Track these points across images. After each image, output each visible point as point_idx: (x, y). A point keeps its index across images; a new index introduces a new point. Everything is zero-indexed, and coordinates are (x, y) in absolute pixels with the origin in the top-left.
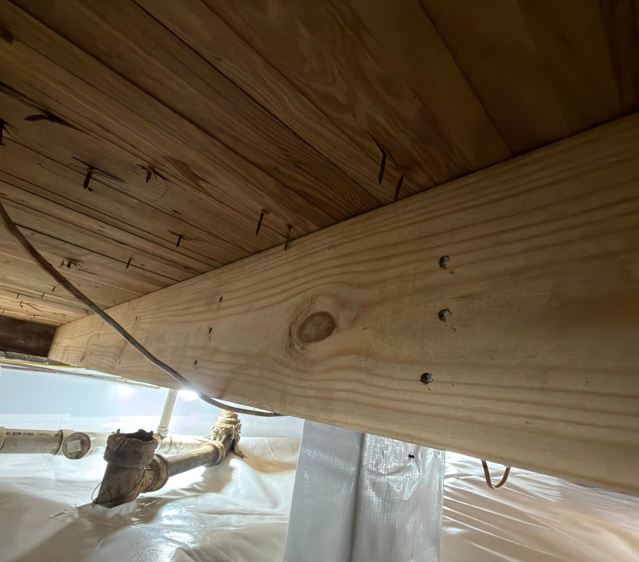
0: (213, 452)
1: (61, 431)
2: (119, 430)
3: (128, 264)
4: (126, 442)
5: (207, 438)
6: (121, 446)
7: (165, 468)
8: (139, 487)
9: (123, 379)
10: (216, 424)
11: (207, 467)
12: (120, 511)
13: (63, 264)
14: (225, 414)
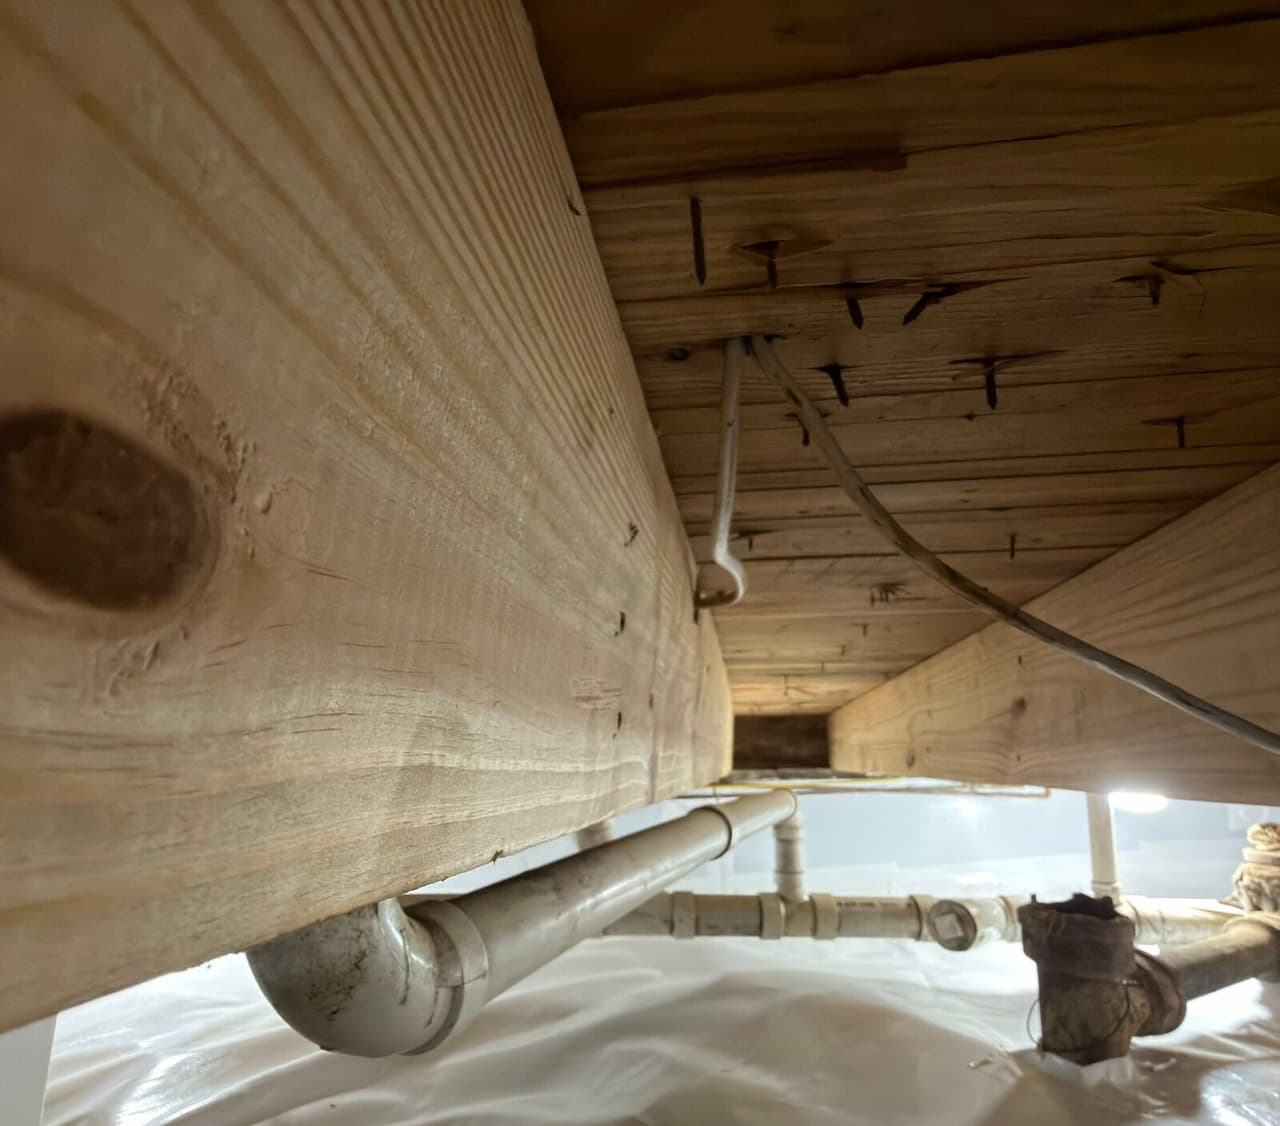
0: (1271, 943)
1: (912, 898)
2: (1034, 897)
3: (1012, 551)
4: (1064, 923)
5: (1227, 904)
6: (1055, 929)
7: (1167, 982)
8: (1126, 1025)
9: (964, 787)
10: (1243, 867)
11: (1266, 980)
12: (1108, 1073)
13: (873, 600)
14: (1263, 841)
